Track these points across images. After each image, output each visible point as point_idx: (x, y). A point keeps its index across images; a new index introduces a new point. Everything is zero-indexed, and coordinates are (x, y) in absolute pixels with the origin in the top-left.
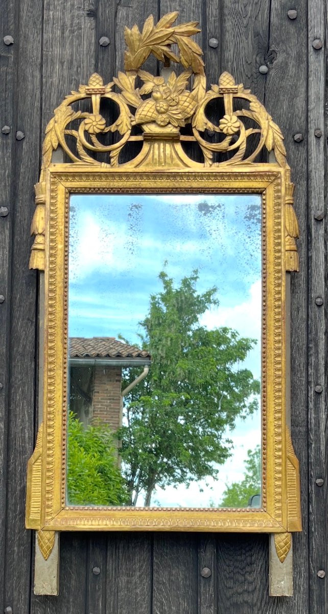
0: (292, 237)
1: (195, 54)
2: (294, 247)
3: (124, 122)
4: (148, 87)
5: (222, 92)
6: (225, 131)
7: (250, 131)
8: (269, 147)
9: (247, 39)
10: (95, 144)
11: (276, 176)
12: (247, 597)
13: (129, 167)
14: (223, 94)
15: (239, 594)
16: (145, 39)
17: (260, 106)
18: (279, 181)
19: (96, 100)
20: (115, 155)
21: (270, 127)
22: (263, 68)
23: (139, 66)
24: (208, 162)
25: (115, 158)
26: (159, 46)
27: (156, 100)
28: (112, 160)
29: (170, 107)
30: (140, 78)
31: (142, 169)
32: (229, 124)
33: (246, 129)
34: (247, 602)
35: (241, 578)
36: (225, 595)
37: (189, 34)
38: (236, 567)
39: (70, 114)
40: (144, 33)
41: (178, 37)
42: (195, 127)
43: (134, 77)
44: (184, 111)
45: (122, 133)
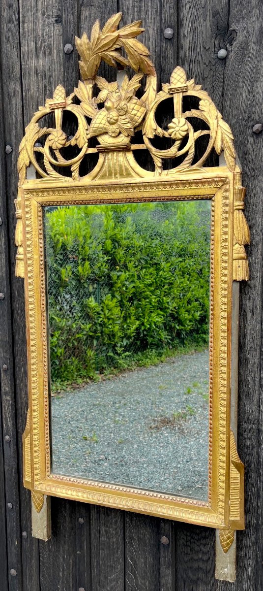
0: (241, 245)
1: (142, 56)
2: (243, 255)
3: (82, 136)
4: (103, 95)
5: (171, 92)
6: (173, 136)
7: (199, 133)
8: (218, 150)
9: (205, 21)
10: (58, 160)
11: (224, 181)
12: (201, 565)
13: (87, 180)
14: (172, 94)
15: (195, 560)
16: (94, 47)
17: (210, 104)
18: (227, 187)
19: (58, 115)
20: (75, 169)
21: (219, 127)
22: (222, 53)
23: (93, 74)
24: (158, 170)
25: (75, 172)
26: (108, 52)
27: (108, 109)
28: (73, 174)
29: (120, 117)
30: (97, 85)
31: (98, 182)
32: (177, 129)
33: (195, 131)
34: (201, 568)
35: (196, 548)
36: (184, 559)
37: (133, 35)
38: (192, 538)
39: (37, 131)
40: (92, 41)
41: (123, 40)
42: (145, 134)
43: (91, 86)
44: (132, 119)
45: (80, 147)
